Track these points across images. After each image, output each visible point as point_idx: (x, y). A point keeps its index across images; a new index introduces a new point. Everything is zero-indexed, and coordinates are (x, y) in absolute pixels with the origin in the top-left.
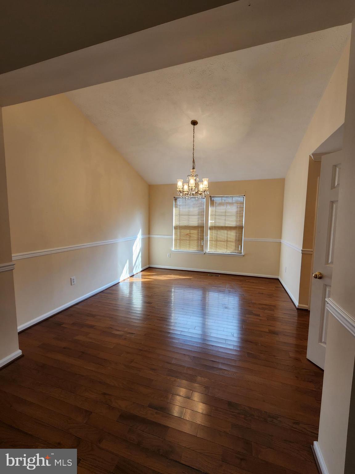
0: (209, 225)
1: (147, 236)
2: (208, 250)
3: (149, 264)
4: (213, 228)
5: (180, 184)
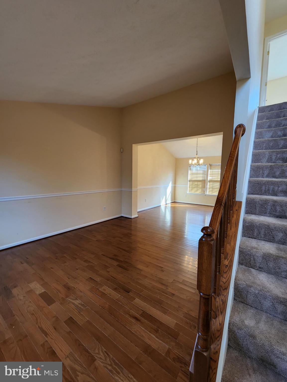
0: (208, 180)
1: (174, 185)
2: (208, 194)
3: (175, 200)
4: (210, 181)
5: (190, 161)
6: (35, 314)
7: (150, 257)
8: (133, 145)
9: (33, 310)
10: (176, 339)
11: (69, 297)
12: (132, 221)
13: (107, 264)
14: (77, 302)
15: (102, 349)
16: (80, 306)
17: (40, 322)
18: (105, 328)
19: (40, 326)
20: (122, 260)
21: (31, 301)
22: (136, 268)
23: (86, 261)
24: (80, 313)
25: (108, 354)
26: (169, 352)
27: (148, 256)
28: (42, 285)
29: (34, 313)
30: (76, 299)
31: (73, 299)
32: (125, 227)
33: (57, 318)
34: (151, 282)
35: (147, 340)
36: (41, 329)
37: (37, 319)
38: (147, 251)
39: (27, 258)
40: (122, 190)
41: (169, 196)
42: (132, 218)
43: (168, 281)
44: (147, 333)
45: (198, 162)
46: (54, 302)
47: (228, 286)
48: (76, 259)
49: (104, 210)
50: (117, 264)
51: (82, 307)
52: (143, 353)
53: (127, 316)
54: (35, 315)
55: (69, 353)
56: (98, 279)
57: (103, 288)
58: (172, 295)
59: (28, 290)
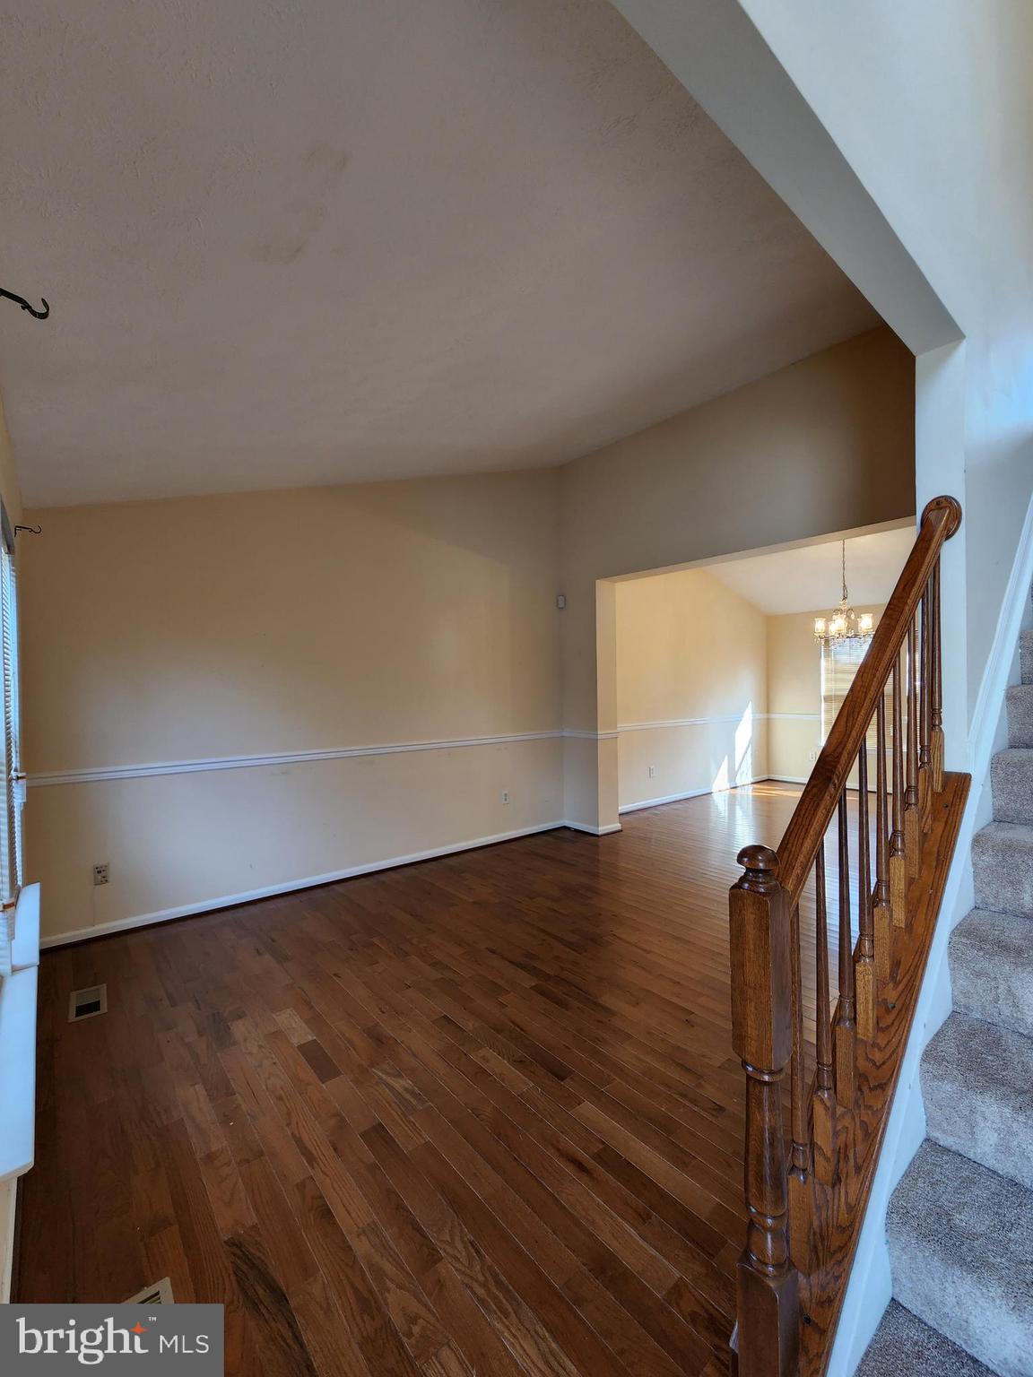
1: (765, 716)
3: (769, 770)
5: (820, 625)
6: (284, 1097)
7: (649, 972)
8: (597, 581)
9: (282, 1088)
10: (711, 1256)
11: (378, 1064)
12: (600, 844)
13: (501, 982)
14: (400, 1084)
15: (462, 1231)
16: (408, 1097)
17: (297, 1123)
18: (475, 1174)
19: (296, 1132)
20: (552, 973)
21: (276, 1060)
22: (595, 1003)
23: (436, 964)
24: (405, 1116)
25: (478, 1252)
26: (677, 1291)
27: (644, 969)
28: (307, 1022)
29: (283, 1094)
30: (400, 1076)
31: (388, 1074)
32: (573, 863)
33: (342, 1120)
34: (642, 1057)
35: (605, 1238)
36: (299, 1142)
37: (289, 1114)
38: (641, 952)
39: (274, 941)
40: (564, 734)
41: (743, 757)
42: (600, 833)
43: (707, 1060)
44: (612, 1217)
45: (852, 624)
46: (336, 1073)
47: (889, 1080)
48: (407, 954)
49: (503, 802)
50: (533, 984)
51: (414, 1102)
52: (587, 1273)
53: (550, 1152)
54: (286, 1101)
55: (368, 1225)
56: (470, 1025)
57: (482, 1052)
58: (714, 1109)
59: (273, 1030)
